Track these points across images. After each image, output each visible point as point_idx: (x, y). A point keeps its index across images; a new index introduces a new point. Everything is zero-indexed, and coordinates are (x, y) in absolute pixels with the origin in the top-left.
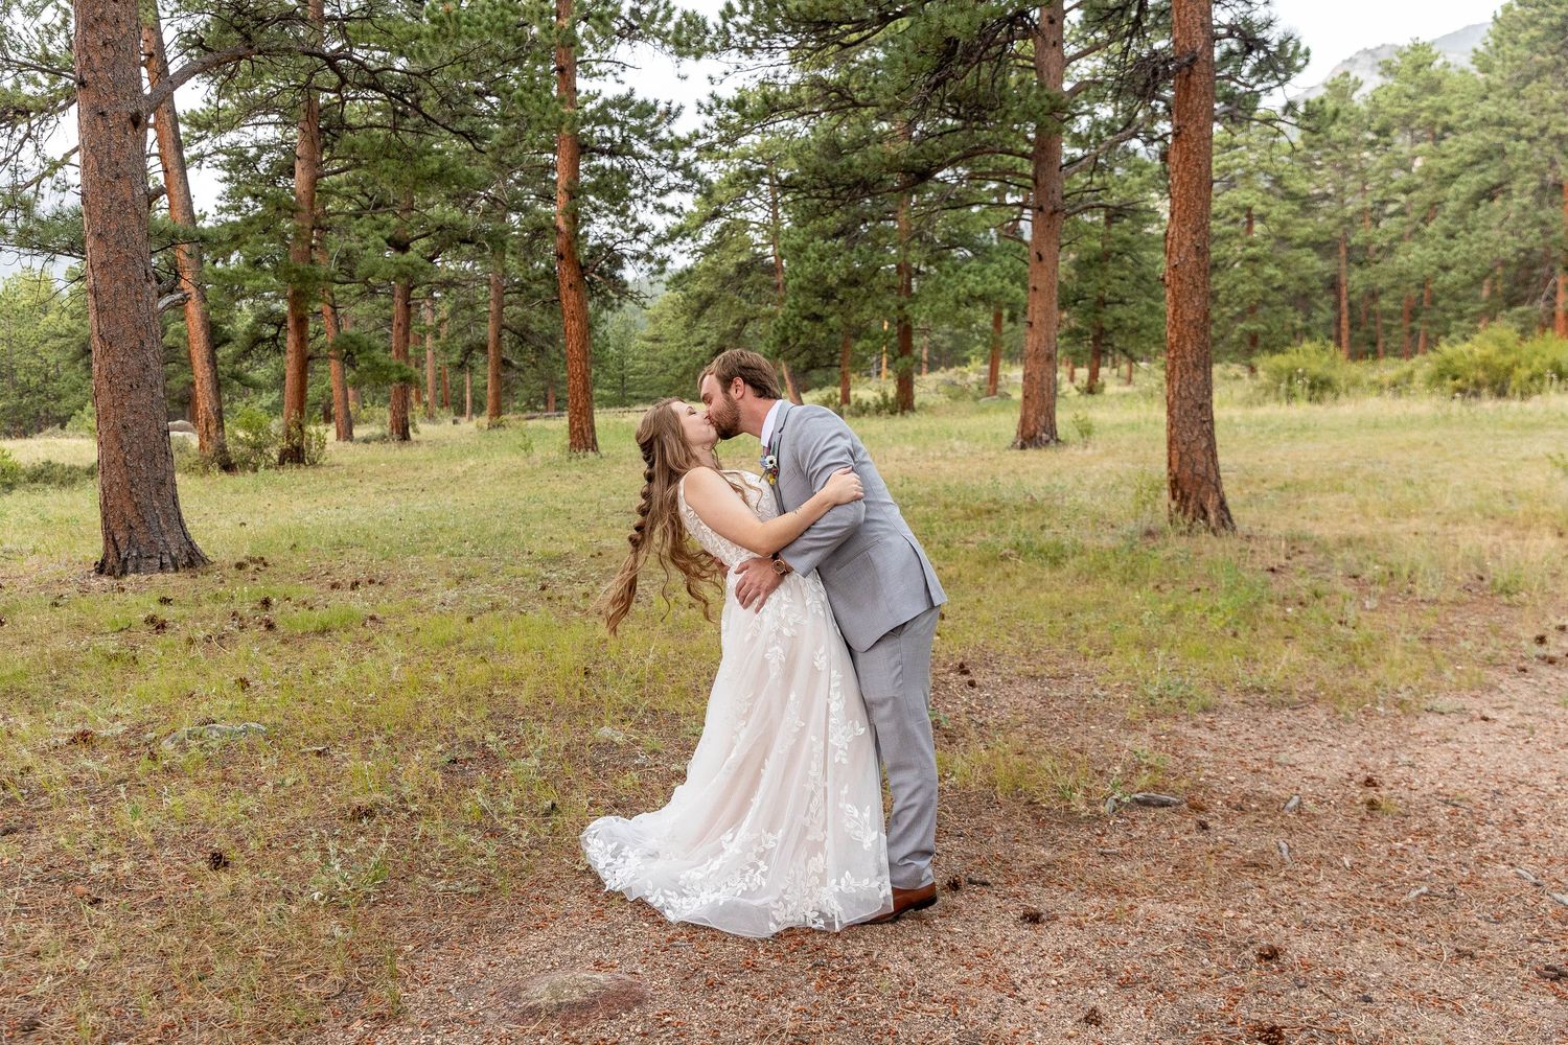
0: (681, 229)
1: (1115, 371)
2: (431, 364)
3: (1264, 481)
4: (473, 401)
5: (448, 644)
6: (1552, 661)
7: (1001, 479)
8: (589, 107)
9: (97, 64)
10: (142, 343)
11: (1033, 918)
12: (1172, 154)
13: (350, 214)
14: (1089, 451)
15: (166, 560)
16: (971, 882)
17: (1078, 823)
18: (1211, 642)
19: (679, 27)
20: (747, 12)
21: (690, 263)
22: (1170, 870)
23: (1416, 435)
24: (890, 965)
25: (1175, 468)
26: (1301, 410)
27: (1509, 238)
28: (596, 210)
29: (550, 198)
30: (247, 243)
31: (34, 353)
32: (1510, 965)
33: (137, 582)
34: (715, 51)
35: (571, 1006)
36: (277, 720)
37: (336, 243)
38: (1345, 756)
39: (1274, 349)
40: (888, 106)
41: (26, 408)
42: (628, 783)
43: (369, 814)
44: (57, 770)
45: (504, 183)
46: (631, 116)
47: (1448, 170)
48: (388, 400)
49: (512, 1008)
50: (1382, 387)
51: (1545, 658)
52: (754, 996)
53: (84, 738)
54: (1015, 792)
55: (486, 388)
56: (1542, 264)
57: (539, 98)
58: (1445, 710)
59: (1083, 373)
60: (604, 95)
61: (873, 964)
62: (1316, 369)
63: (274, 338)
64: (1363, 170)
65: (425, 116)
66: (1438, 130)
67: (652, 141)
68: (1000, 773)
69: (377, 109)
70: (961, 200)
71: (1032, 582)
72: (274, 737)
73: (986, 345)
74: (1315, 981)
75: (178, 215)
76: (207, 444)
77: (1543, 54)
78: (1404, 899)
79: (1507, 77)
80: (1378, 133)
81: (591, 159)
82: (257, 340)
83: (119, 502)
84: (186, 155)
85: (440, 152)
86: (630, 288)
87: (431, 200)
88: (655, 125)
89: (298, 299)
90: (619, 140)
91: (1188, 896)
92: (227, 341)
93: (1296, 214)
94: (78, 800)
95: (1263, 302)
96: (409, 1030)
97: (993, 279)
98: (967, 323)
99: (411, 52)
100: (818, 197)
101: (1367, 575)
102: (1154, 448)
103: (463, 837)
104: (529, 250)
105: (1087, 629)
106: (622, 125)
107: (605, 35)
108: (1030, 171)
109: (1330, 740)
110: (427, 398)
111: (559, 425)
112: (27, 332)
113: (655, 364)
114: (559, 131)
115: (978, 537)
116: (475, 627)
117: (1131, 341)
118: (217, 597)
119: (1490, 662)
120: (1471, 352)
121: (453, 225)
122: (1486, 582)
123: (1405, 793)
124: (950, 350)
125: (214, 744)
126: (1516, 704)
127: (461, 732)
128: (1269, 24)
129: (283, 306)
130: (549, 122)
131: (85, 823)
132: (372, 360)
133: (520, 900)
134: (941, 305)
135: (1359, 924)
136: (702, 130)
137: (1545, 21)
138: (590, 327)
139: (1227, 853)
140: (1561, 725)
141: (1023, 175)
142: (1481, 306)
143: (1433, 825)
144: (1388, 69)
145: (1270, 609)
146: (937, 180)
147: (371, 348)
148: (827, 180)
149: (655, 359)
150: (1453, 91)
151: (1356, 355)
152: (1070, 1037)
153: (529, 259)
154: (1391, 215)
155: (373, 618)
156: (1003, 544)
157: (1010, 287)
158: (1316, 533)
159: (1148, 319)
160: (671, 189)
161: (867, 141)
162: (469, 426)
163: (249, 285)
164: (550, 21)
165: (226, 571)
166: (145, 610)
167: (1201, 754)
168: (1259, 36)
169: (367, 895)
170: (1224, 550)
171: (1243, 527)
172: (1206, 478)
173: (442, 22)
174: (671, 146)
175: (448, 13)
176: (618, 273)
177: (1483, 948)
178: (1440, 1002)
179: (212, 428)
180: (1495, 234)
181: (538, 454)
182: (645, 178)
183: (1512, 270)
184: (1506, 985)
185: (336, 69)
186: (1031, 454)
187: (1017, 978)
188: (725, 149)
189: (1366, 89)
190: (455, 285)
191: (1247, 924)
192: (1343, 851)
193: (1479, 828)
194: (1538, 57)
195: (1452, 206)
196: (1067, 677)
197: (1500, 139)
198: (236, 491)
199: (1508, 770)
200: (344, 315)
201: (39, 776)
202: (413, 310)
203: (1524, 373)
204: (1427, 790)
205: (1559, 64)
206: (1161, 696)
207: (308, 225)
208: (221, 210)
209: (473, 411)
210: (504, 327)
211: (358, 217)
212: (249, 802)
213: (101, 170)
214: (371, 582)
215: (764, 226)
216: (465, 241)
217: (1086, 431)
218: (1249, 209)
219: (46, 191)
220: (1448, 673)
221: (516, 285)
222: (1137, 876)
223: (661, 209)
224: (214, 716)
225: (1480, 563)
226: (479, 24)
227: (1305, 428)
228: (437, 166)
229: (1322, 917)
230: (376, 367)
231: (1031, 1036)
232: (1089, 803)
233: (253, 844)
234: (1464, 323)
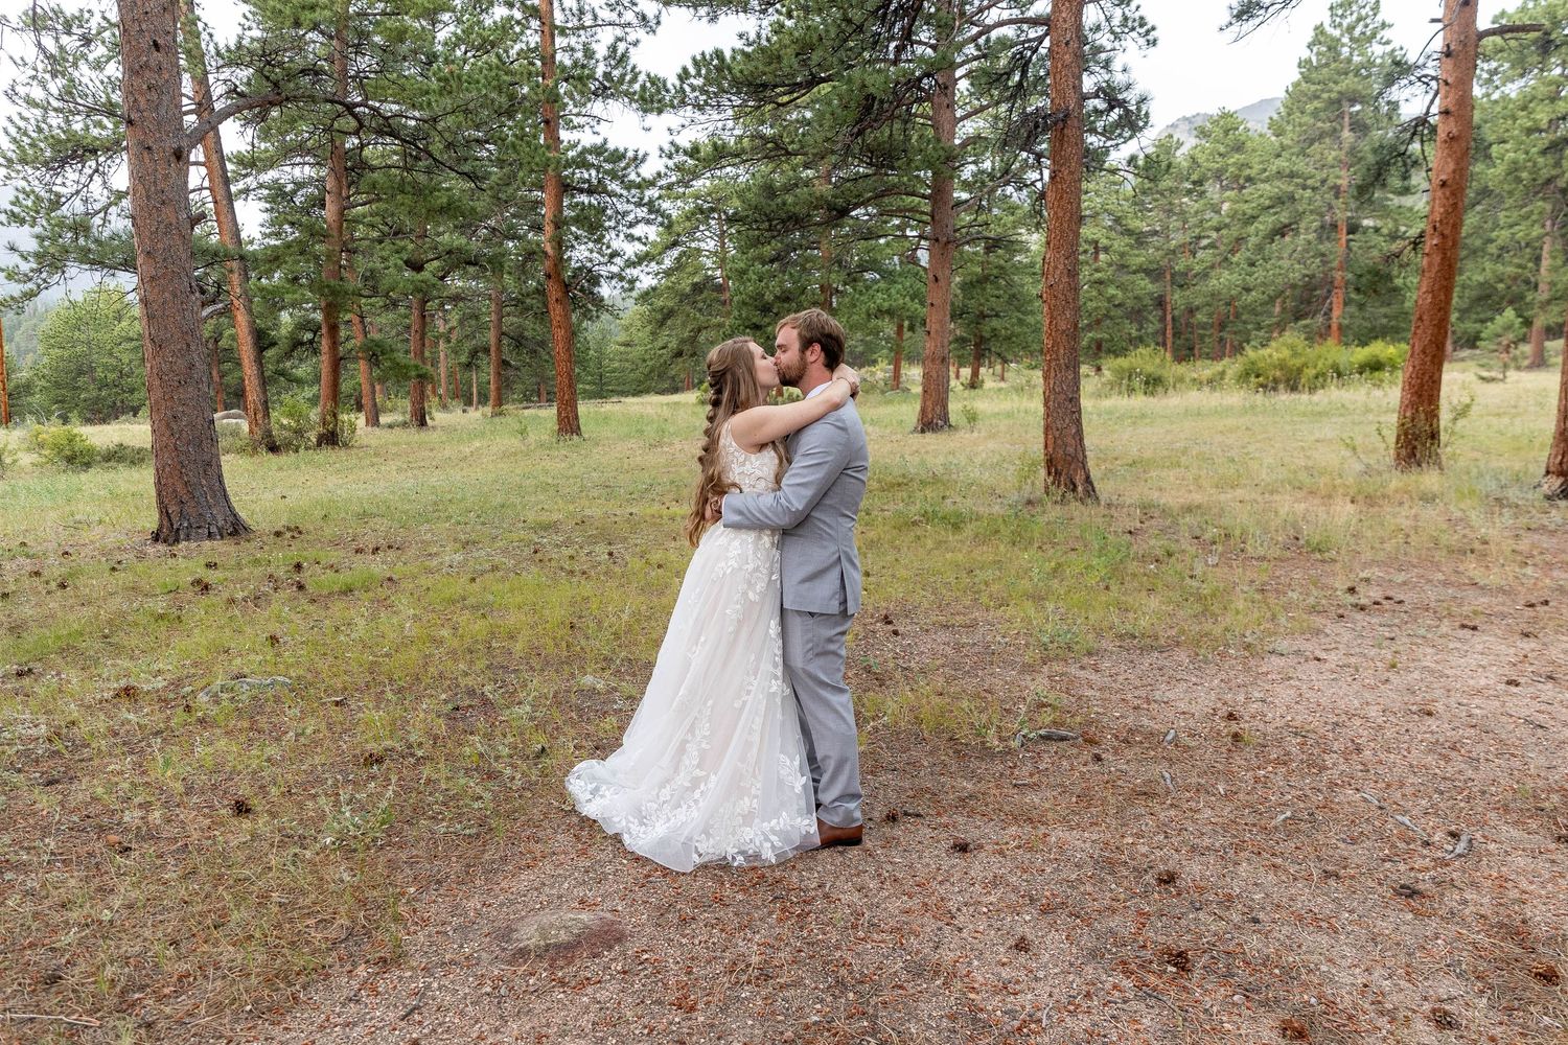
0: (647, 254)
1: (991, 370)
2: (444, 362)
3: (1116, 459)
4: (479, 393)
5: (453, 602)
6: (1362, 609)
7: (908, 458)
8: (571, 154)
9: (143, 104)
10: (188, 345)
11: (962, 848)
12: (1049, 194)
13: (373, 240)
14: (976, 434)
15: (214, 529)
16: (906, 814)
17: (993, 756)
18: (1089, 594)
19: (643, 87)
20: (700, 76)
21: (654, 282)
22: (1074, 799)
23: (1230, 422)
24: (841, 896)
25: (1050, 450)
26: (1139, 401)
27: (1297, 266)
28: (577, 238)
29: (540, 228)
30: (286, 262)
31: (111, 354)
32: (1370, 883)
33: (187, 549)
34: (673, 107)
35: (558, 946)
36: (302, 672)
37: (362, 264)
38: (1208, 693)
39: (1118, 352)
40: (815, 155)
41: (104, 399)
42: (608, 727)
43: (379, 761)
44: (101, 723)
45: (502, 214)
46: (605, 161)
47: (1249, 212)
48: (408, 393)
49: (504, 949)
50: (1201, 383)
51: (1357, 605)
52: (722, 930)
53: (128, 692)
54: (938, 731)
55: (489, 383)
56: (1322, 287)
57: (529, 144)
58: (1285, 652)
59: (966, 372)
60: (582, 143)
61: (826, 896)
62: (1150, 369)
63: (311, 342)
64: (1183, 212)
65: (434, 159)
66: (1241, 181)
67: (622, 182)
68: (925, 712)
69: (395, 153)
70: (871, 233)
71: (939, 544)
72: (299, 689)
73: (891, 349)
74: (1208, 903)
75: (227, 239)
76: (256, 429)
77: (1324, 122)
78: (1273, 823)
79: (1296, 139)
80: (1194, 183)
81: (573, 196)
82: (297, 344)
83: (170, 481)
84: (233, 189)
85: (448, 189)
86: (606, 302)
87: (441, 229)
88: (625, 169)
89: (331, 310)
90: (595, 181)
91: (1092, 824)
92: (273, 344)
93: (1132, 247)
94: (118, 751)
95: (1107, 316)
96: (409, 974)
97: (897, 296)
98: (876, 332)
99: (421, 105)
100: (758, 229)
101: (1207, 536)
102: (1026, 432)
103: (462, 781)
104: (522, 270)
105: (987, 584)
106: (598, 169)
107: (582, 93)
108: (928, 209)
109: (1194, 679)
110: (441, 391)
111: (549, 414)
112: (103, 336)
113: (627, 365)
114: (545, 172)
115: (891, 506)
116: (476, 586)
117: (1005, 346)
118: (257, 562)
119: (1314, 610)
120: (1270, 356)
121: (459, 250)
122: (1302, 542)
123: (1261, 726)
124: (862, 353)
125: (244, 697)
126: (1340, 646)
127: (463, 682)
128: (1128, 87)
129: (318, 316)
130: (537, 164)
131: (121, 773)
132: (393, 360)
133: (513, 840)
134: (856, 317)
135: (1239, 848)
136: (663, 170)
137: (1325, 96)
138: (574, 334)
139: (1120, 783)
140: (1378, 664)
141: (923, 213)
142: (1274, 320)
143: (1288, 754)
144: (1203, 133)
145: (1133, 566)
146: (852, 217)
147: (392, 351)
148: (766, 215)
149: (627, 360)
150: (1254, 150)
151: (1180, 359)
152: (1003, 964)
153: (523, 278)
154: (1205, 248)
155: (390, 579)
156: (914, 511)
157: (910, 304)
158: (1162, 502)
159: (1017, 329)
160: (638, 222)
161: (796, 185)
162: (476, 414)
163: (288, 298)
164: (537, 81)
165: (265, 538)
166: (192, 573)
167: (1089, 693)
168: (1120, 97)
169: (374, 840)
170: (1090, 515)
171: (1103, 498)
172: (1074, 458)
173: (446, 80)
174: (639, 186)
175: (452, 73)
176: (596, 290)
177: (1345, 868)
178: (1316, 921)
179: (259, 416)
180: (1285, 263)
181: (532, 437)
182: (618, 212)
183: (1297, 292)
184: (1369, 903)
185: (355, 116)
186: (930, 437)
187: (952, 905)
188: (681, 190)
189: (1184, 150)
190: (462, 299)
191: (1144, 849)
192: (1217, 779)
193: (1326, 757)
194: (1320, 124)
195: (1253, 240)
196: (972, 626)
197: (1291, 188)
198: (280, 469)
199: (1342, 704)
200: (371, 323)
201: (83, 730)
202: (428, 319)
203: (1311, 372)
204: (1279, 723)
205: (1335, 130)
206: (1052, 642)
207: (337, 248)
208: (265, 236)
209: (479, 402)
210: (503, 334)
211: (381, 242)
212: (272, 751)
213: (148, 197)
214: (390, 547)
215: (715, 253)
216: (469, 263)
217: (972, 418)
218: (1097, 242)
219: (113, 218)
220: (1283, 620)
221: (513, 299)
222: (1047, 806)
223: (630, 238)
224: (246, 670)
225: (1295, 526)
226: (478, 82)
227: (1143, 416)
228: (445, 200)
229: (1207, 842)
230: (397, 365)
231: (970, 963)
232: (1001, 739)
233: (274, 790)
234: (1262, 333)
